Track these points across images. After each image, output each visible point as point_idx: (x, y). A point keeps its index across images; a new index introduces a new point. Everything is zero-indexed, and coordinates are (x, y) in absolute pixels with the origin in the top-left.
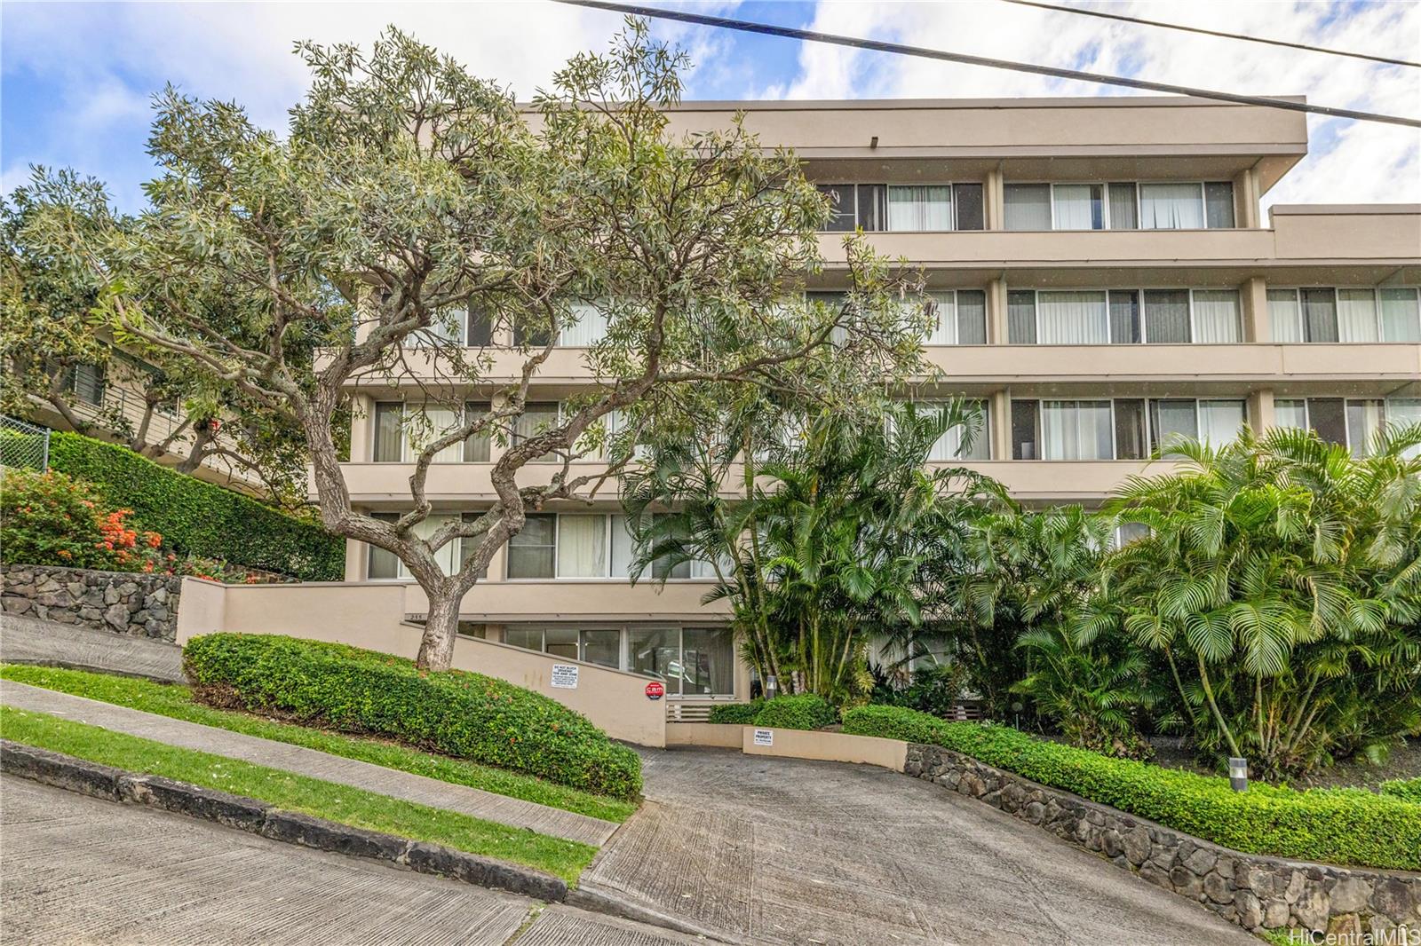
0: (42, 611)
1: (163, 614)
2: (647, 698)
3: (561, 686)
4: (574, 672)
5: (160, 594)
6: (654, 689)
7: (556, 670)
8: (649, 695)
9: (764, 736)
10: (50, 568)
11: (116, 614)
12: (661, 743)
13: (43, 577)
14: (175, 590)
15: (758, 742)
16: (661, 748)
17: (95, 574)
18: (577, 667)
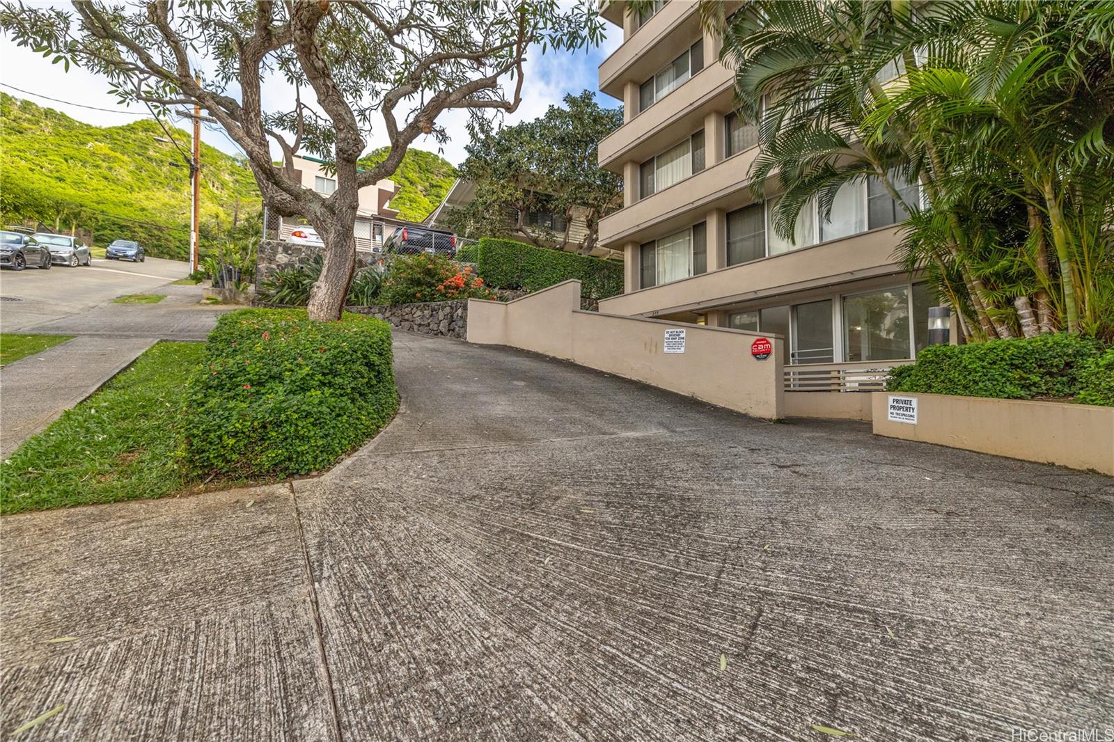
0: (415, 327)
1: (460, 323)
2: (753, 358)
3: (672, 351)
4: (683, 335)
5: (460, 311)
6: (761, 347)
7: (667, 336)
8: (755, 354)
9: (903, 407)
10: (417, 304)
11: (443, 326)
12: (770, 412)
13: (415, 309)
14: (465, 308)
15: (893, 417)
16: (770, 420)
17: (433, 304)
18: (684, 330)
